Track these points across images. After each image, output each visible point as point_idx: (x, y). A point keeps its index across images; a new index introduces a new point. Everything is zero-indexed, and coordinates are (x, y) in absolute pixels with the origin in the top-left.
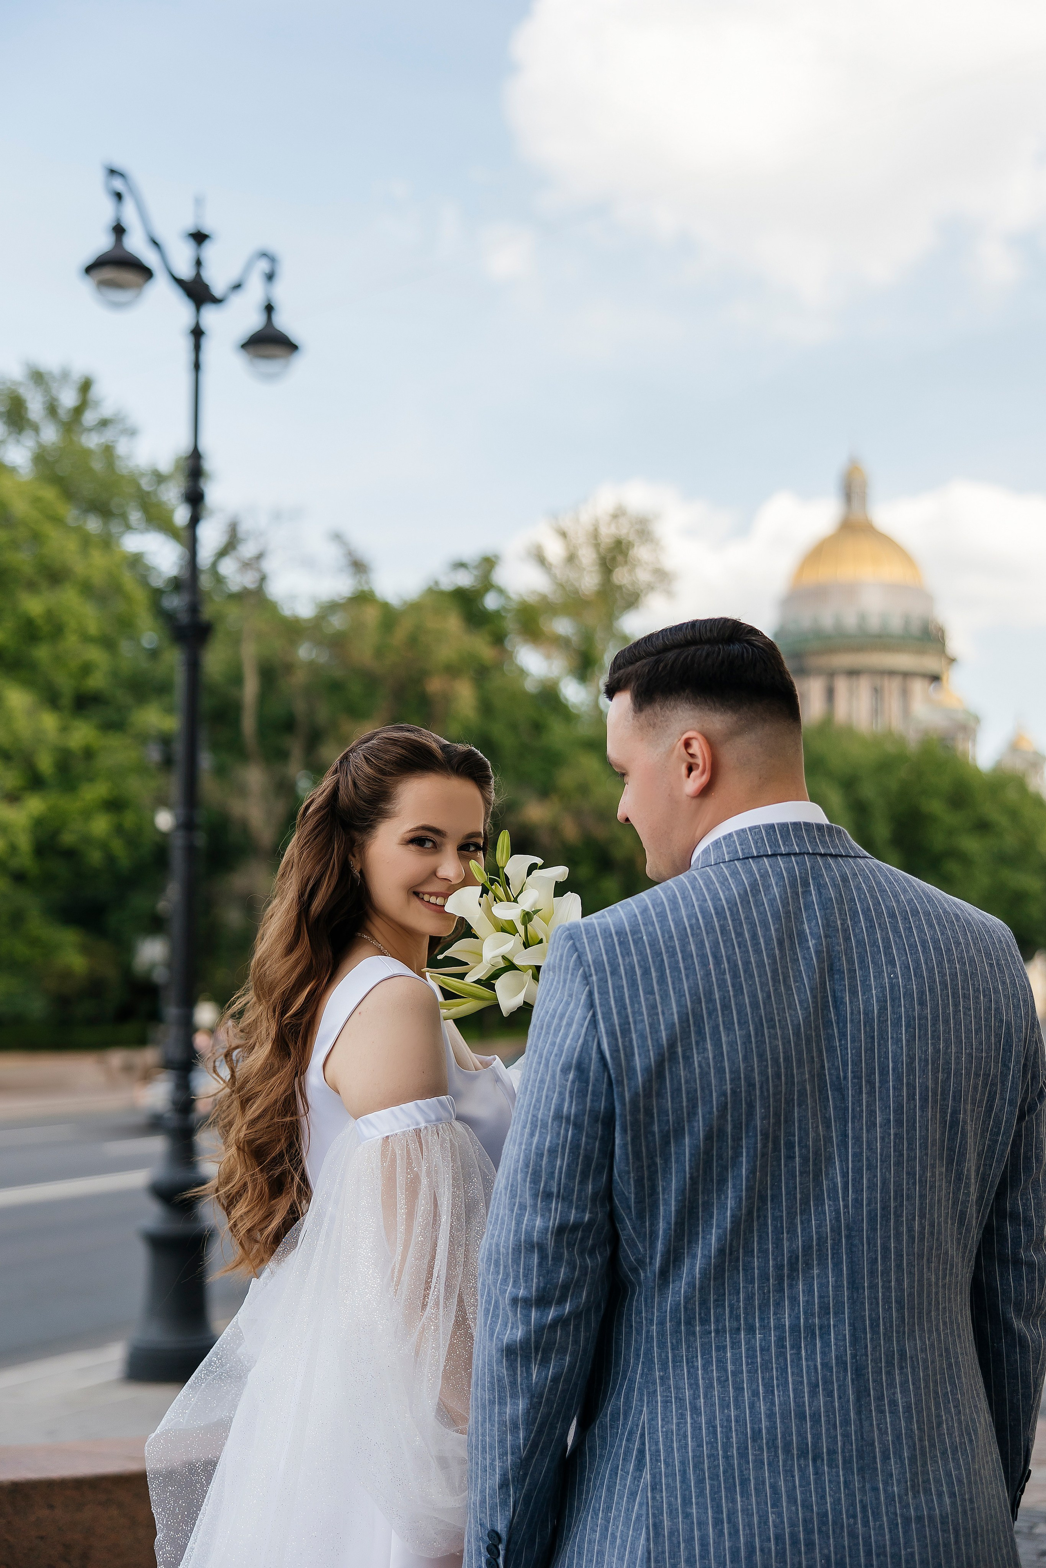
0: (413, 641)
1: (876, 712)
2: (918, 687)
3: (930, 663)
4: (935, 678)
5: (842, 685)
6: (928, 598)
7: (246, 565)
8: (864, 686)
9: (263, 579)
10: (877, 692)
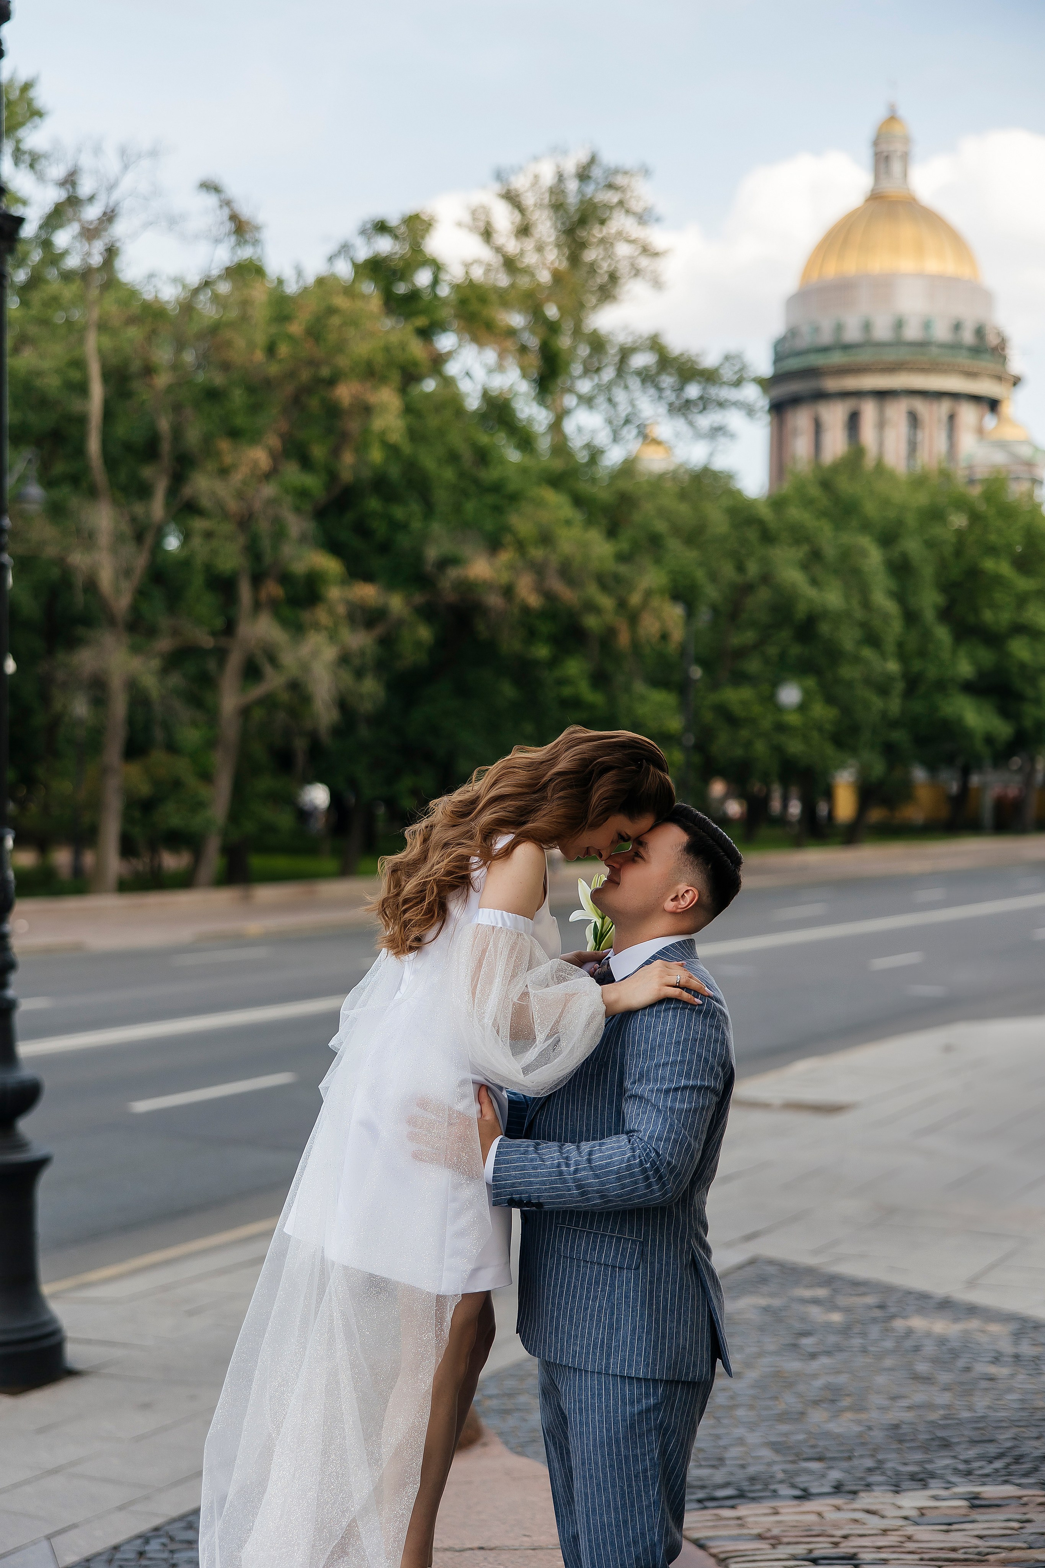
0: (315, 332)
1: (913, 447)
2: (968, 414)
3: (985, 387)
4: (993, 405)
5: (869, 411)
6: (985, 296)
7: (90, 233)
8: (897, 411)
9: (111, 253)
10: (914, 420)
